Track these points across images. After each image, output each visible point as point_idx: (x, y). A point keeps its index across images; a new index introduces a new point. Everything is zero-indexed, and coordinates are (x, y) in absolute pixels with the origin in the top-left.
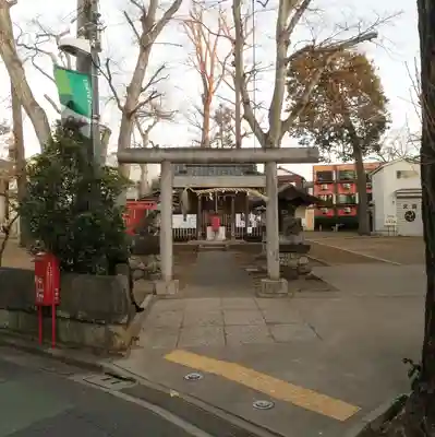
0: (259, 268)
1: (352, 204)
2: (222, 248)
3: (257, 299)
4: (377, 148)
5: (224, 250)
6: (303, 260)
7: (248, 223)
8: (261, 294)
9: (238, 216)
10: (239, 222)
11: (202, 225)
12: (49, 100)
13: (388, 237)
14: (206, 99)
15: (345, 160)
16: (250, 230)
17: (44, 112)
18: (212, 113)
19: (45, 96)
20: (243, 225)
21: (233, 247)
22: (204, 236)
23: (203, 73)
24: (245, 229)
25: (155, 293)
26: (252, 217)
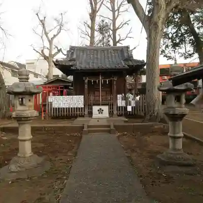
5: (109, 132)
7: (128, 103)
11: (89, 105)
14: (93, 16)
18: (96, 27)
20: (124, 104)
22: (90, 114)
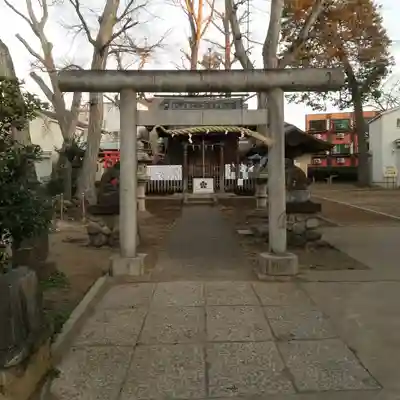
0: (253, 229)
1: (346, 154)
2: (210, 202)
3: (255, 284)
4: (377, 95)
6: (312, 223)
7: (239, 175)
8: (260, 276)
9: (228, 167)
10: (229, 174)
12: (21, 40)
13: (388, 189)
14: (194, 42)
15: (342, 108)
16: (240, 182)
17: (7, 49)
18: (200, 58)
19: (17, 36)
20: (233, 177)
21: (222, 201)
22: (190, 189)
23: (191, 15)
24: (236, 181)
25: (111, 273)
26: (243, 168)
